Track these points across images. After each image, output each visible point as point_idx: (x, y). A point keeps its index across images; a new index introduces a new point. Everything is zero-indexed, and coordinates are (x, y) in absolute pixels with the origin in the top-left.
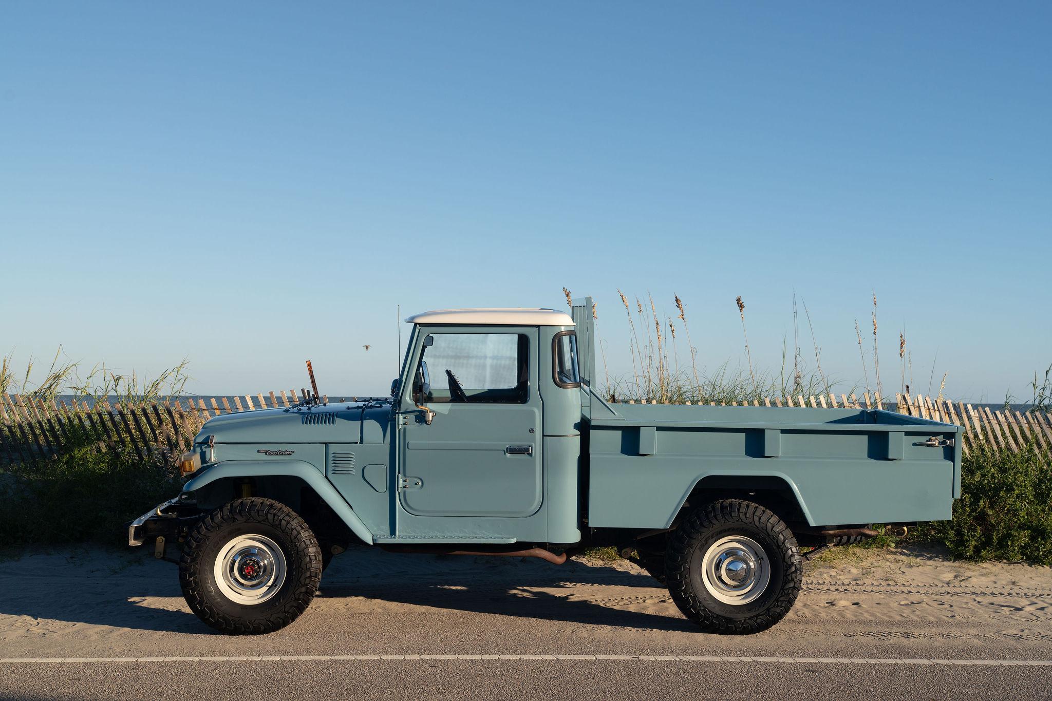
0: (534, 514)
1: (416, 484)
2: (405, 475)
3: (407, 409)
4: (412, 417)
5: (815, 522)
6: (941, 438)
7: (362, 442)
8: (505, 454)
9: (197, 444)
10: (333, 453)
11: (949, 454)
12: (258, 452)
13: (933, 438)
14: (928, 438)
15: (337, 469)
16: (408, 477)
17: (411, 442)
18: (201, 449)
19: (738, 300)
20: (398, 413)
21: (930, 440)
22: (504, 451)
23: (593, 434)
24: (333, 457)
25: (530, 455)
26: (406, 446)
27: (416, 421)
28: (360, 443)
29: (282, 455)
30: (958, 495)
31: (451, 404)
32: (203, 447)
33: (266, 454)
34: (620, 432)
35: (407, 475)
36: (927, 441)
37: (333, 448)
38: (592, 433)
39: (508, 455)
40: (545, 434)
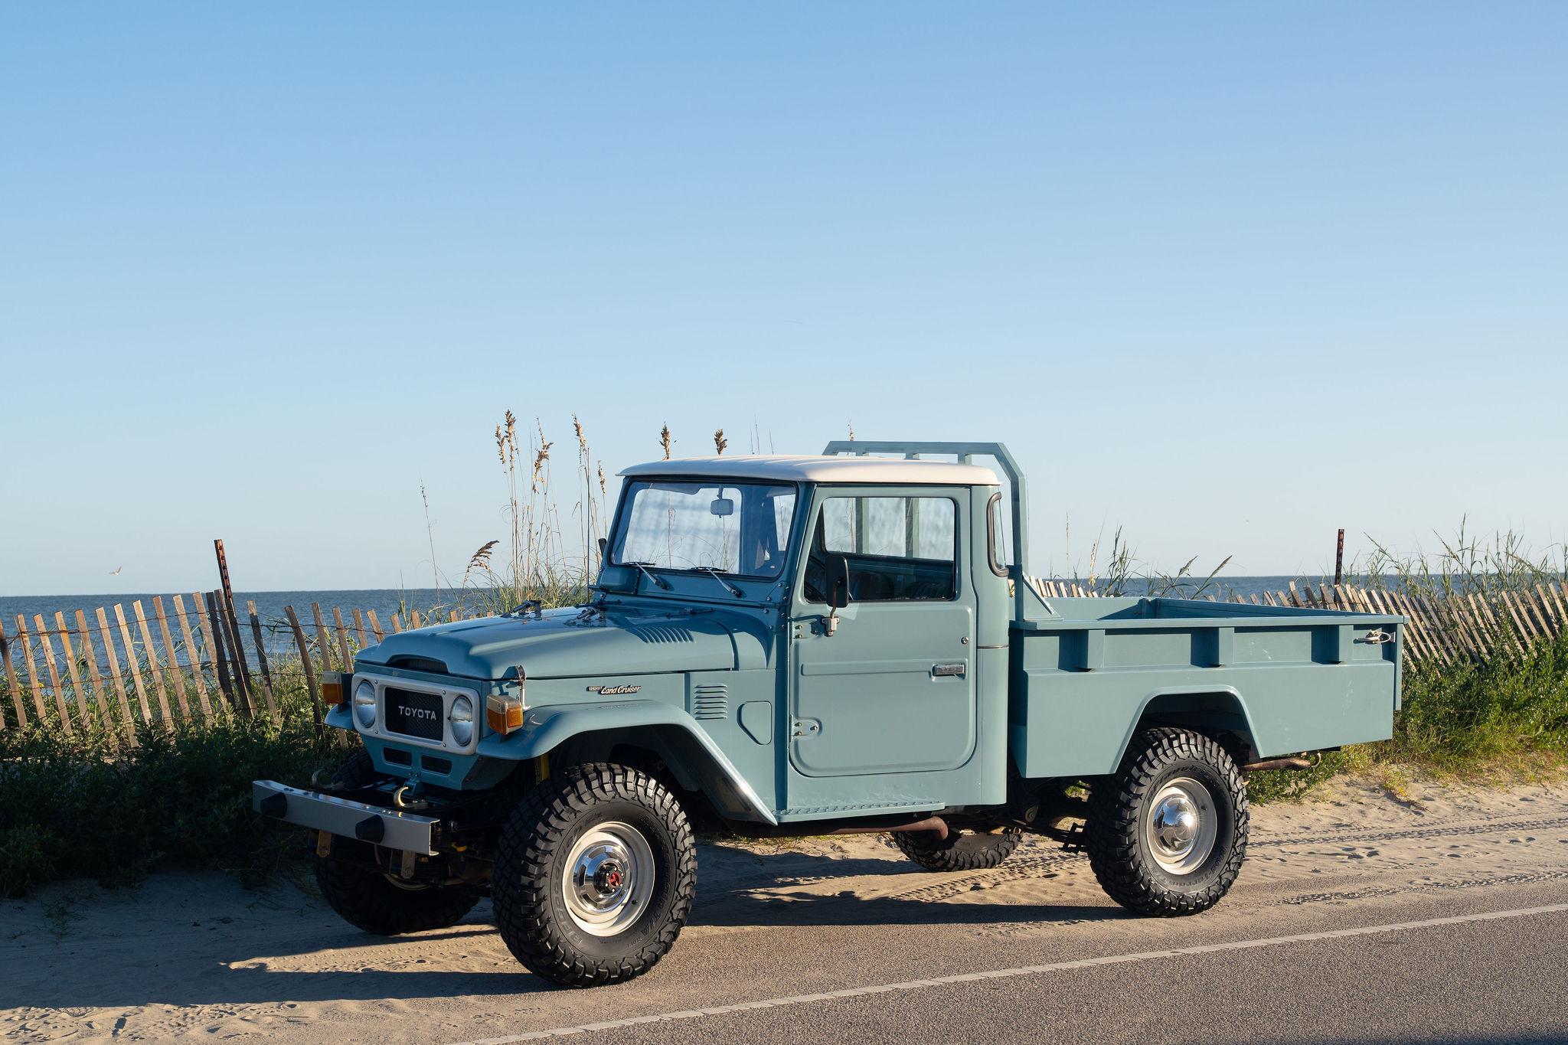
0: (964, 765)
1: (813, 729)
2: (797, 717)
3: (799, 615)
4: (806, 626)
5: (1264, 753)
6: (1379, 632)
7: (736, 668)
8: (930, 677)
9: (493, 683)
10: (697, 687)
11: (1389, 653)
12: (588, 689)
13: (1373, 632)
14: (1367, 632)
15: (703, 711)
16: (802, 718)
17: (805, 664)
18: (501, 690)
19: (719, 435)
20: (791, 621)
21: (1370, 635)
22: (930, 673)
23: (1028, 641)
24: (697, 692)
25: (962, 676)
26: (799, 670)
27: (813, 632)
28: (733, 669)
29: (624, 693)
30: (1399, 707)
31: (858, 604)
32: (504, 686)
33: (600, 692)
34: (1057, 639)
35: (800, 715)
36: (1367, 637)
37: (696, 679)
38: (1026, 639)
39: (934, 679)
40: (979, 645)
